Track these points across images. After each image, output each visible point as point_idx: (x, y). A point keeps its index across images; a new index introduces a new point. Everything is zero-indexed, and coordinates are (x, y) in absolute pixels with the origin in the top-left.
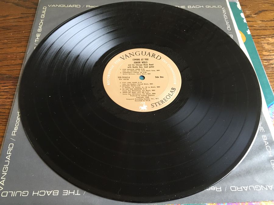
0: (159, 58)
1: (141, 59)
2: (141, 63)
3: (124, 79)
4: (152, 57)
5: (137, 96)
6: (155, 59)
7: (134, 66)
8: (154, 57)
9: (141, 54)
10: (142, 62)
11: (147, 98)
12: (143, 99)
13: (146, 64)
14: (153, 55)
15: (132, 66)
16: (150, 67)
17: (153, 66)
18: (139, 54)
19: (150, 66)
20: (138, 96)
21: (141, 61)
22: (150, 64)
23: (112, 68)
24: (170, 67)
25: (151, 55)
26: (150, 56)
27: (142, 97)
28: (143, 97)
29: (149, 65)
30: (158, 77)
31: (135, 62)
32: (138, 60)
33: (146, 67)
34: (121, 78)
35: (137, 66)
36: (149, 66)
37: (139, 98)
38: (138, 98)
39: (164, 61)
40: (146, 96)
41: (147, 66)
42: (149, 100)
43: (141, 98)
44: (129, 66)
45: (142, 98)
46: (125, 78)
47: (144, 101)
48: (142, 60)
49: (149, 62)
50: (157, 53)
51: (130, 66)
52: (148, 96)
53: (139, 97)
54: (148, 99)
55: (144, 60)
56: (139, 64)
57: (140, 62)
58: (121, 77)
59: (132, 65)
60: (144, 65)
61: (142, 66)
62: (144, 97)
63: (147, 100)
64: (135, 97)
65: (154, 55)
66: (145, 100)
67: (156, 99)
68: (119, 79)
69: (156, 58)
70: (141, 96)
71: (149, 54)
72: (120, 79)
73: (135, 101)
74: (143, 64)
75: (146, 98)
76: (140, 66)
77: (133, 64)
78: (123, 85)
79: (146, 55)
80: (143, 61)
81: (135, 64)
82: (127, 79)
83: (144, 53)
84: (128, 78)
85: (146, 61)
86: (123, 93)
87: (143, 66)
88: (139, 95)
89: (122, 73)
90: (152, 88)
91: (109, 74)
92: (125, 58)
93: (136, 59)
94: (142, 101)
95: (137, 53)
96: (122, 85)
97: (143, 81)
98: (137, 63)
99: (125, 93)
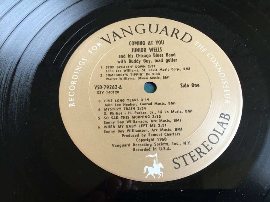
0: (187, 38)
1: (147, 43)
2: (148, 50)
3: (109, 90)
4: (172, 36)
5: (138, 135)
6: (179, 40)
7: (132, 59)
8: (177, 38)
9: (147, 30)
10: (151, 50)
11: (163, 142)
12: (153, 145)
13: (158, 53)
14: (175, 33)
15: (127, 59)
16: (167, 61)
17: (174, 58)
18: (144, 30)
19: (169, 58)
20: (140, 138)
21: (147, 46)
22: (167, 54)
23: (81, 63)
24: (213, 60)
25: (170, 33)
26: (167, 34)
27: (150, 138)
28: (153, 137)
29: (165, 55)
30: (188, 86)
31: (133, 50)
32: (141, 43)
33: (159, 61)
34: (102, 90)
35: (139, 59)
36: (165, 58)
37: (143, 143)
38: (140, 143)
39: (198, 45)
40: (159, 137)
41: (160, 58)
42: (166, 148)
43: (148, 142)
44: (120, 59)
45: (152, 142)
46: (112, 90)
47: (156, 149)
48: (149, 43)
49: (166, 49)
50: (183, 28)
51: (123, 59)
52: (163, 136)
53: (143, 138)
54: (164, 146)
55: (154, 43)
56: (143, 53)
57: (145, 50)
58: (100, 87)
59: (127, 56)
60: (154, 55)
61: (149, 59)
62: (156, 138)
63: (162, 147)
64: (133, 140)
65: (176, 31)
66: (157, 147)
67: (185, 143)
68: (97, 90)
69: (182, 39)
70: (147, 137)
71: (165, 29)
72: (99, 90)
73: (134, 150)
74: (152, 53)
75: (159, 142)
76: (146, 59)
77: (130, 53)
78: (106, 107)
79: (159, 31)
80: (151, 46)
81: (134, 54)
82: (115, 90)
83: (153, 29)
84: (118, 90)
85: (159, 46)
86: (105, 127)
87: (152, 59)
88: (144, 133)
89: (104, 75)
90: (174, 114)
91: (74, 80)
92: (112, 40)
93: (136, 43)
94: (149, 149)
95: (140, 29)
96: (102, 106)
97: (153, 97)
98: (138, 50)
99: (109, 127)
